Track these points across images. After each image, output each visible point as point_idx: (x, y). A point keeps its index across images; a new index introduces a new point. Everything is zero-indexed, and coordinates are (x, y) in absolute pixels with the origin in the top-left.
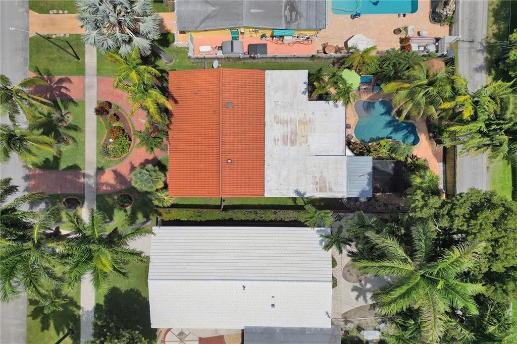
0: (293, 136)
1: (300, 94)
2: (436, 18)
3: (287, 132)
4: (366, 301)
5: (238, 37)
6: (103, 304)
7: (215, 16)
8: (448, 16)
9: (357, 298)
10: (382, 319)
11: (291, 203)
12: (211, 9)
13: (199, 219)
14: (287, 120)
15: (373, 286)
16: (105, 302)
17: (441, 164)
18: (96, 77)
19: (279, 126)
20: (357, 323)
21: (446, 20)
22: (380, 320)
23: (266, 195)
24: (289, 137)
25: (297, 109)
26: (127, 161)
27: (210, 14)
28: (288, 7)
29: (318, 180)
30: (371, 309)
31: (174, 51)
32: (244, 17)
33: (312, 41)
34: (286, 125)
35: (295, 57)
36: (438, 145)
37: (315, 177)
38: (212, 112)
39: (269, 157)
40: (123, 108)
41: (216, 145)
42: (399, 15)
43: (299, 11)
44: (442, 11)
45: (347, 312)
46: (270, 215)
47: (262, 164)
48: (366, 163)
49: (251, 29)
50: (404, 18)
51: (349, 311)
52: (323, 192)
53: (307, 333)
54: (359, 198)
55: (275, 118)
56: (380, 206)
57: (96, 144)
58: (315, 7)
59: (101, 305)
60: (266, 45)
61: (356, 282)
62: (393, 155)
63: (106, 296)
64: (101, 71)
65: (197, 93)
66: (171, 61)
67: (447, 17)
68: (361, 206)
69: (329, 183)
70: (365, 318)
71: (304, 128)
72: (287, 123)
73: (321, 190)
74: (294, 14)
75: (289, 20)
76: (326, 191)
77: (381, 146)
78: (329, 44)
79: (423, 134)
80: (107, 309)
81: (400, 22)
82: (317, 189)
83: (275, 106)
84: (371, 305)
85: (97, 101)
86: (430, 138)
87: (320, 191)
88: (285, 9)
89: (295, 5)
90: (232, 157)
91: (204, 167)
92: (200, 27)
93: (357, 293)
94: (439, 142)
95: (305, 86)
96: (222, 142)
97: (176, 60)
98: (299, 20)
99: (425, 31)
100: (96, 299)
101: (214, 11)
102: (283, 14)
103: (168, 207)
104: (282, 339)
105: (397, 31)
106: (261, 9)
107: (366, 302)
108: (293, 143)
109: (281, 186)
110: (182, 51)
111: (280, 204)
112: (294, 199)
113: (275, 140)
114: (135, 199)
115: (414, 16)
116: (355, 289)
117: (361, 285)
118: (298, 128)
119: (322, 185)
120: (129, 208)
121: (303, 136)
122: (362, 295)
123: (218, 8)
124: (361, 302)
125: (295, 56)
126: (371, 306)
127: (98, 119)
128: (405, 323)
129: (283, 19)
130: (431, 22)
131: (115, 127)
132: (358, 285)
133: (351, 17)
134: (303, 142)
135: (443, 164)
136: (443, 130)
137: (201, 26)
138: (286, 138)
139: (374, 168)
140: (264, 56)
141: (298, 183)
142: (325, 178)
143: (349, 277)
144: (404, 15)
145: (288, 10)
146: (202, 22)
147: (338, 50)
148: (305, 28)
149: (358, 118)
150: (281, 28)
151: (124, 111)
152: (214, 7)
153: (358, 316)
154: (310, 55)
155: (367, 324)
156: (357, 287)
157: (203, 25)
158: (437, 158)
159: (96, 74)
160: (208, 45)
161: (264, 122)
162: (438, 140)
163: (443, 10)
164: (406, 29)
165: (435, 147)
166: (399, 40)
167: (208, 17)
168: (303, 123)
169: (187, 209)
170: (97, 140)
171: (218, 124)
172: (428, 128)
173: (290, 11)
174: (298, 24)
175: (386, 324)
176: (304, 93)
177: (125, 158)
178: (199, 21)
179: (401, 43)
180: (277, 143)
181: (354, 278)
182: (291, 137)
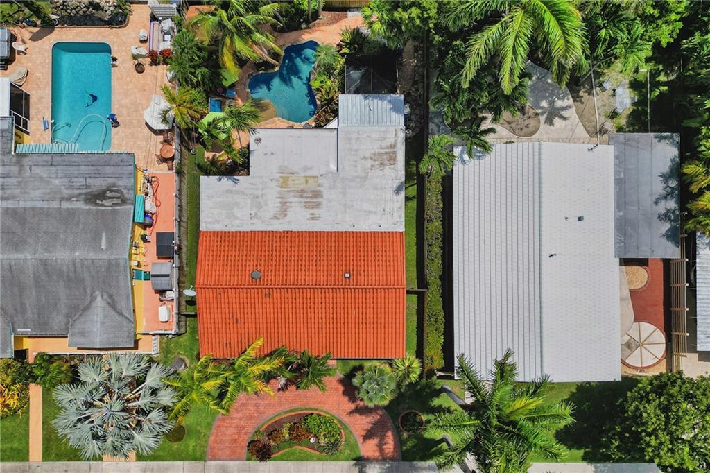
0: (305, 195)
1: (237, 187)
2: (120, 19)
3: (301, 202)
4: (568, 107)
5: (145, 272)
6: (582, 451)
7: (111, 296)
8: (115, 4)
9: (565, 118)
10: (596, 87)
11: (414, 204)
12: (99, 302)
13: (441, 319)
14: (281, 203)
15: (544, 98)
16: (579, 448)
17: (349, 14)
18: (207, 462)
19: (290, 213)
20: (603, 119)
21: (123, 8)
22: (598, 89)
23: (401, 228)
24: (308, 200)
25: (263, 189)
26: (347, 420)
27: (109, 303)
28: (98, 201)
29: (377, 163)
30: (581, 101)
31: (166, 357)
32: (113, 257)
33: (152, 177)
34: (288, 204)
35: (179, 196)
36: (320, 17)
37: (372, 166)
38: (268, 299)
39: (340, 225)
40: (259, 425)
41: (321, 293)
42: (114, 66)
43: (105, 188)
44: (109, 12)
45: (588, 132)
46: (434, 227)
47: (351, 235)
48: (349, 103)
49: (133, 252)
50: (119, 60)
51: (585, 128)
52: (396, 156)
53: (622, 176)
54: (405, 115)
55: (277, 218)
56: (417, 90)
57: (318, 462)
58: (99, 168)
59: (585, 453)
60: (158, 234)
61: (539, 119)
62: (336, 72)
63: (570, 448)
64: (198, 454)
65: (237, 319)
66: (183, 360)
67: (119, 6)
68: (418, 113)
69: (381, 148)
70: (596, 108)
71: (293, 180)
72: (286, 203)
73: (393, 158)
74: (109, 194)
75: (119, 201)
76: (394, 153)
77: (321, 87)
78: (158, 153)
79: (303, 36)
80: (591, 446)
81: (125, 65)
82: (391, 164)
83: (257, 218)
84: (574, 101)
85: (248, 459)
86: (309, 28)
87: (395, 160)
88: (102, 205)
89: (96, 193)
90: (340, 272)
91: (357, 310)
92: (129, 317)
93: (557, 118)
94: (315, 15)
95: (225, 179)
96: (316, 285)
97: (181, 354)
98: (120, 188)
99: (139, 32)
100: (575, 460)
101: (102, 297)
102: (110, 208)
103: (422, 362)
104: (635, 208)
105: (139, 69)
106: (102, 236)
107: (570, 107)
108: (317, 194)
109: (386, 210)
110: (167, 347)
111: (415, 217)
112: (407, 199)
113: (312, 219)
114: (408, 409)
115: (116, 48)
116: (550, 121)
117: (543, 114)
118: (293, 189)
119: (385, 157)
120: (424, 417)
121: (307, 182)
122: (559, 113)
123: (98, 293)
124: (571, 113)
125: (176, 196)
126: (577, 101)
127: (275, 459)
128: (605, 39)
129: (118, 208)
130: (126, 26)
131: (290, 434)
132: (543, 118)
133: (116, 127)
134: (317, 182)
135: (350, 11)
136: (297, 9)
137: (127, 315)
138: (308, 204)
139: (357, 92)
140: (176, 236)
141: (382, 189)
142: (374, 154)
143: (531, 129)
144: (114, 59)
145: (104, 202)
146: (121, 314)
147: (167, 142)
148: (133, 180)
149: (276, 119)
150: (132, 211)
151: (264, 424)
152: (96, 298)
153: (592, 118)
154: (175, 177)
155: (605, 106)
156: (547, 118)
157: (125, 312)
158: (340, 19)
159: (203, 462)
160: (158, 309)
161: (284, 232)
162: (312, 17)
163: (106, 11)
164: (135, 57)
165: (323, 21)
166: (154, 66)
167: (113, 305)
168: (284, 183)
169: (425, 335)
170: (312, 460)
171: (287, 291)
172: (292, 31)
173: (105, 200)
174: (126, 188)
175: (603, 82)
176: (236, 182)
177: (340, 422)
178: (119, 318)
179: (159, 64)
180: (316, 216)
181: (532, 122)
182: (308, 197)
